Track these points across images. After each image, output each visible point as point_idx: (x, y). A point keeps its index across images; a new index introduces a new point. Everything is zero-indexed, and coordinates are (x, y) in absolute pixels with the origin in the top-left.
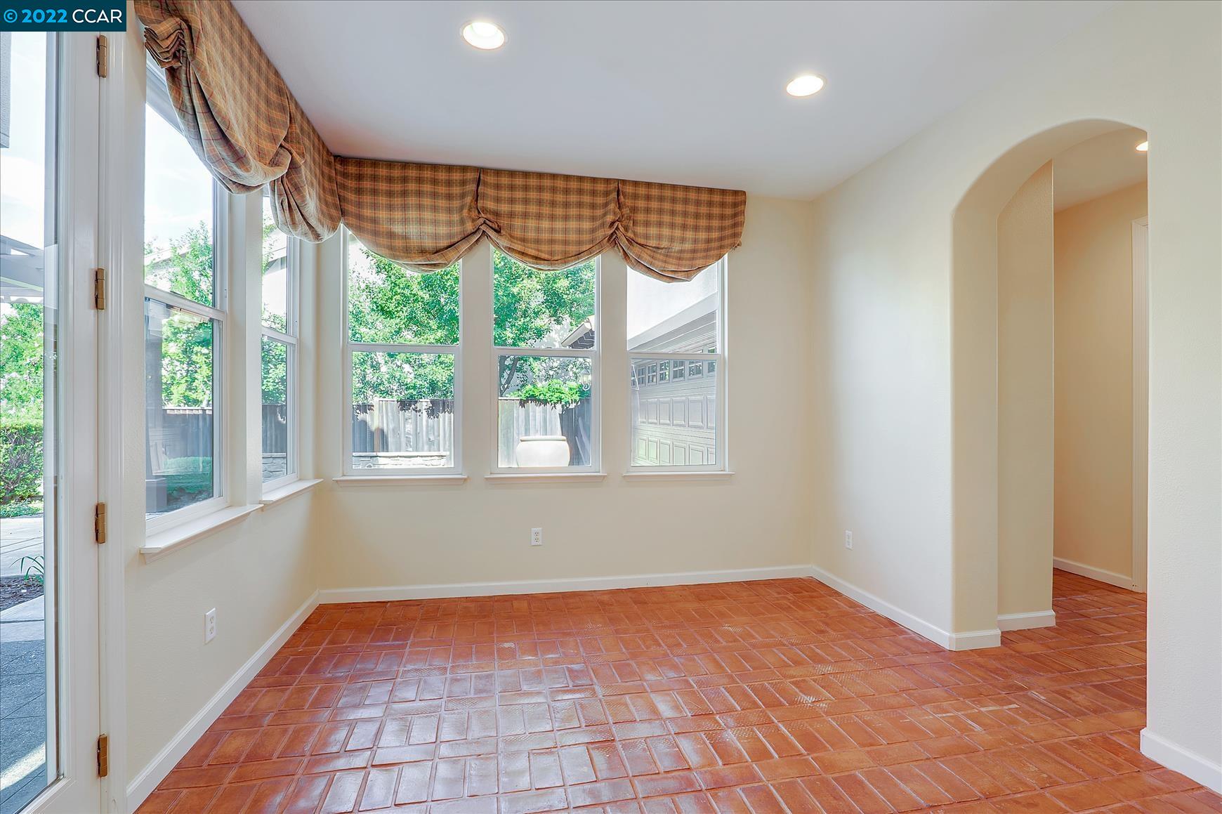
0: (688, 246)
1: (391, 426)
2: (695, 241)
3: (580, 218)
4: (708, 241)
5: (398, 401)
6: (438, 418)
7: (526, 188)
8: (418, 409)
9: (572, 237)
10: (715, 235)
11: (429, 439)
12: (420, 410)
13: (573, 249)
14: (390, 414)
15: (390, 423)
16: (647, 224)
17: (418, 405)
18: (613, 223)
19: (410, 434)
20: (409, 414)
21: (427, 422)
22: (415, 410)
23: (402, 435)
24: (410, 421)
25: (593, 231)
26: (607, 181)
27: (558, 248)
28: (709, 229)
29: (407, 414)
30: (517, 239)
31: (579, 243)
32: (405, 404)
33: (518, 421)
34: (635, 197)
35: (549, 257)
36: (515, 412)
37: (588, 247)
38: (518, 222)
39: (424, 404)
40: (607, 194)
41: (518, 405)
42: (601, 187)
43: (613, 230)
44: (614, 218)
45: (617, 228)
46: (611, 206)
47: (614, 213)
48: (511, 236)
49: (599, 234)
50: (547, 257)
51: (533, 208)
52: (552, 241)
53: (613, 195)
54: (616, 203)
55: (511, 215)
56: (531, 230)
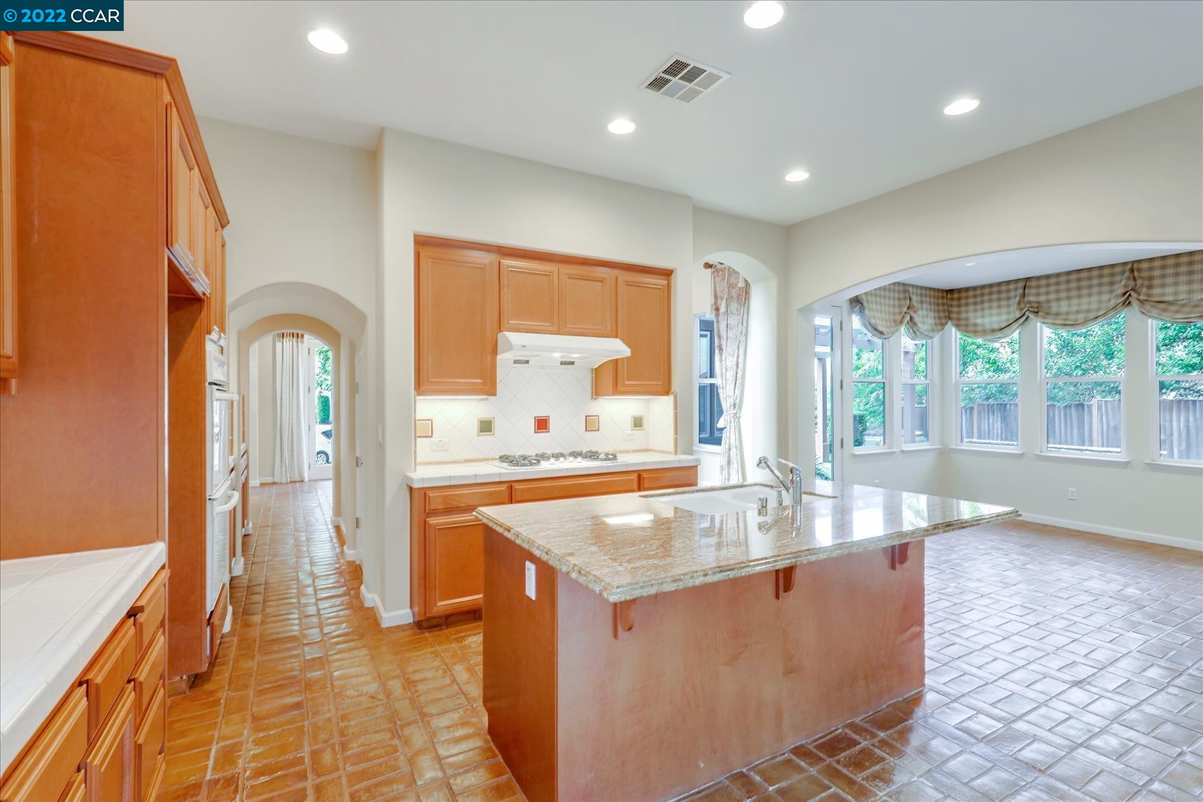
3: (1100, 293)
9: (1094, 306)
16: (1163, 286)
18: (1125, 294)
25: (1110, 300)
27: (1081, 316)
30: (1052, 314)
31: (1099, 310)
35: (1074, 323)
37: (1104, 312)
38: (1054, 304)
40: (1123, 273)
43: (1128, 298)
44: (1125, 290)
45: (1130, 295)
46: (1123, 282)
47: (1126, 286)
48: (1048, 314)
49: (1112, 303)
50: (1072, 323)
51: (1063, 295)
52: (1078, 312)
53: (1127, 274)
54: (1128, 279)
55: (1048, 301)
56: (1064, 307)
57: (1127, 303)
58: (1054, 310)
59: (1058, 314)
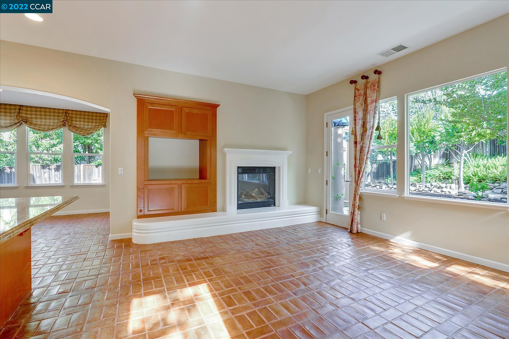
0: (90, 127)
1: (38, 175)
2: (92, 126)
3: (54, 119)
4: (96, 126)
5: (41, 166)
6: (59, 171)
7: (36, 111)
8: (50, 168)
9: (52, 124)
10: (98, 124)
11: (56, 180)
12: (51, 169)
13: (51, 127)
14: (37, 170)
15: (37, 174)
16: (76, 121)
17: (50, 167)
18: (63, 121)
19: (46, 178)
20: (46, 170)
21: (55, 173)
22: (49, 169)
23: (43, 179)
24: (46, 173)
25: (58, 123)
26: (63, 110)
27: (46, 127)
28: (96, 123)
29: (45, 170)
30: (33, 124)
31: (54, 126)
32: (43, 167)
33: (95, 173)
34: (72, 114)
35: (43, 129)
36: (94, 169)
37: (55, 127)
38: (34, 120)
39: (53, 166)
40: (63, 113)
41: (95, 167)
42: (61, 111)
43: (64, 123)
44: (64, 120)
45: (65, 122)
46: (63, 117)
47: (64, 118)
48: (31, 123)
49: (59, 124)
50: (42, 129)
51: (38, 117)
52: (45, 125)
53: (64, 114)
54: (65, 116)
55: (31, 118)
56: (39, 122)
57: (64, 125)
58: (34, 122)
59: (36, 125)
